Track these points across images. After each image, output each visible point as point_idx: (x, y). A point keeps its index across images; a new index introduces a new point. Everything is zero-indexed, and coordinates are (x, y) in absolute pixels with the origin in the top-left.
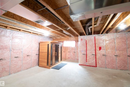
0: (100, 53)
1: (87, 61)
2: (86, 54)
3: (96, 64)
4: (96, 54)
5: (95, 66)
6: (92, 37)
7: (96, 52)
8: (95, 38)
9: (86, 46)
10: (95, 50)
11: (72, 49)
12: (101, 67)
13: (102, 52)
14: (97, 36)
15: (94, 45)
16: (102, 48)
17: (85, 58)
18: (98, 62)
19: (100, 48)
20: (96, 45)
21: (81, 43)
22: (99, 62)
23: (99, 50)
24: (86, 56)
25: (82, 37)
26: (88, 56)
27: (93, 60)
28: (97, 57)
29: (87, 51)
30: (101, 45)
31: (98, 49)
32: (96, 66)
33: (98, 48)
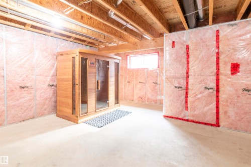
0: (232, 85)
1: (187, 108)
2: (187, 88)
3: (218, 118)
4: (218, 86)
5: (214, 122)
6: (208, 31)
7: (218, 80)
8: (218, 36)
9: (188, 62)
10: (218, 74)
12: (233, 127)
14: (225, 29)
15: (215, 59)
16: (241, 68)
17: (183, 97)
18: (226, 113)
19: (235, 68)
20: (222, 58)
21: (171, 55)
22: (229, 113)
23: (230, 72)
24: (187, 93)
25: (175, 36)
26: (190, 93)
27: (207, 105)
28: (222, 96)
29: (187, 78)
30: (242, 56)
31: (226, 70)
32: (217, 125)
33: (229, 67)
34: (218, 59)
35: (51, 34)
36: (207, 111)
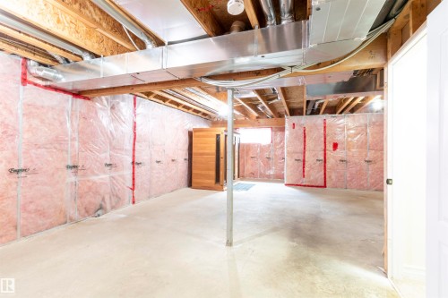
0: (334, 157)
1: (304, 176)
2: (304, 161)
3: (325, 182)
4: (325, 158)
5: (323, 185)
6: (319, 119)
7: (325, 154)
8: (325, 123)
9: (305, 141)
10: (325, 150)
11: (263, 149)
12: (335, 186)
13: (340, 153)
14: (329, 118)
15: (323, 139)
16: (339, 146)
17: (301, 168)
18: (330, 177)
19: (335, 146)
20: (328, 138)
21: (291, 134)
22: (332, 176)
23: (332, 149)
24: (304, 164)
25: (295, 119)
26: (307, 164)
27: (318, 172)
28: (328, 165)
29: (304, 152)
30: (339, 138)
31: (330, 147)
32: (325, 186)
33: (332, 146)
34: (325, 139)
35: (190, 111)
36: (315, 175)
